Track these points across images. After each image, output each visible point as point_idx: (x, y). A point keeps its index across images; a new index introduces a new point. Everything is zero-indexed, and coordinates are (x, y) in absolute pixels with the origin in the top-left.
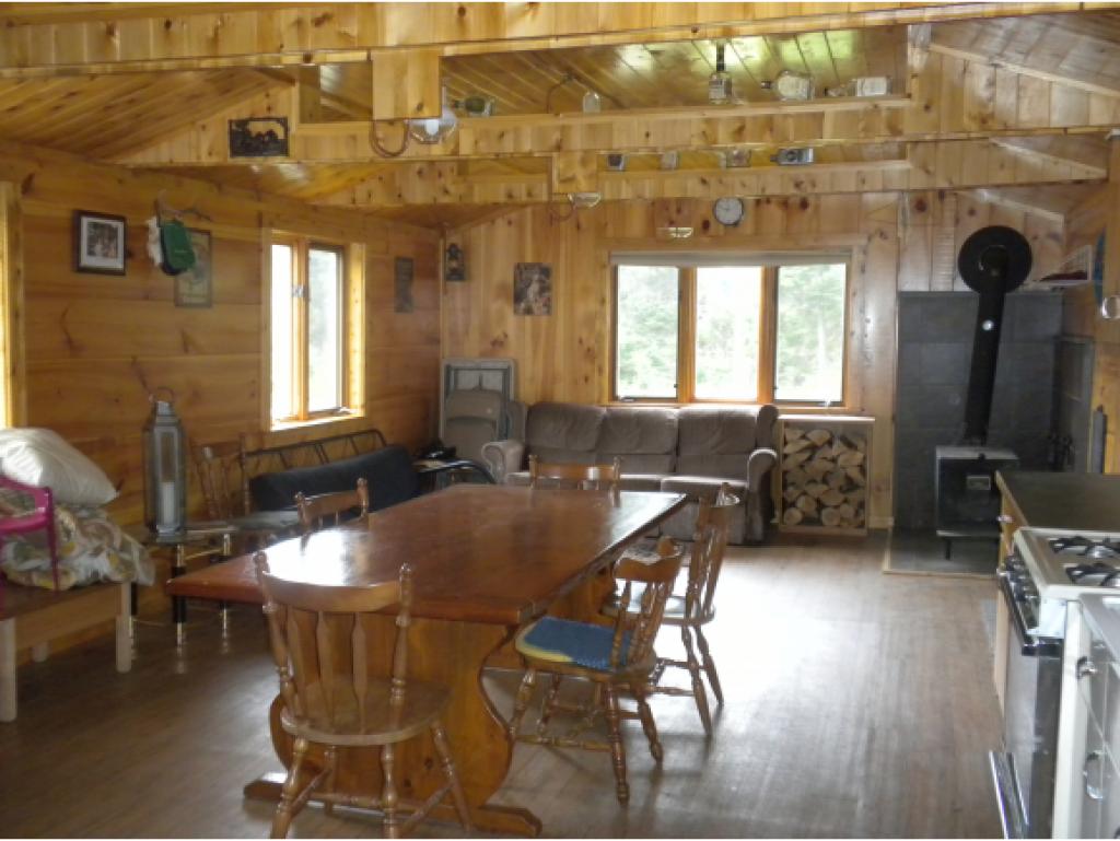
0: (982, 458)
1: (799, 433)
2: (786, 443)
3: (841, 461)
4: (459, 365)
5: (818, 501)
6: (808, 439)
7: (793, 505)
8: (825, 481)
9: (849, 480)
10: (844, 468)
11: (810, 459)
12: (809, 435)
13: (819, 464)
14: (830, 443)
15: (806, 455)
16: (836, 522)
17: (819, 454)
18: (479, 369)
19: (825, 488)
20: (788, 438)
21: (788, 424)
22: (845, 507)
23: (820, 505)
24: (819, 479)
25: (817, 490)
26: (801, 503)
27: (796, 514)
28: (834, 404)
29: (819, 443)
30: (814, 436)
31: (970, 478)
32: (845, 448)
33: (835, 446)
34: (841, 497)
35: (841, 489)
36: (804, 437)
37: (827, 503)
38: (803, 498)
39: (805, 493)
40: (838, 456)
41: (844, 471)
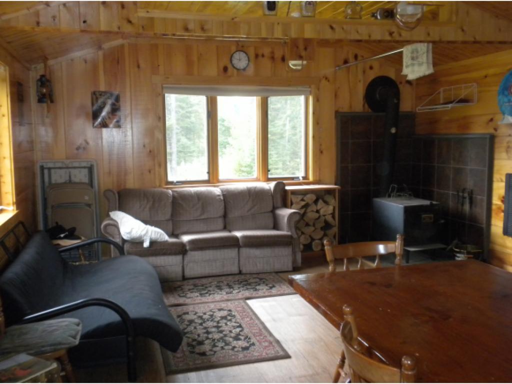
0: (431, 204)
1: (300, 197)
2: (292, 204)
3: (322, 212)
4: (51, 165)
5: (310, 236)
9: (326, 222)
10: (324, 216)
11: (305, 212)
12: (305, 198)
13: (311, 215)
14: (316, 202)
15: (304, 210)
16: (320, 248)
17: (309, 209)
18: (68, 168)
19: (314, 228)
20: (294, 201)
21: (294, 192)
23: (312, 240)
24: (311, 223)
25: (310, 230)
26: (302, 239)
29: (310, 203)
30: (308, 198)
31: (423, 216)
32: (324, 204)
33: (318, 204)
34: (322, 233)
35: (322, 229)
36: (303, 200)
37: (315, 237)
38: (303, 236)
39: (303, 233)
40: (320, 209)
41: (324, 218)
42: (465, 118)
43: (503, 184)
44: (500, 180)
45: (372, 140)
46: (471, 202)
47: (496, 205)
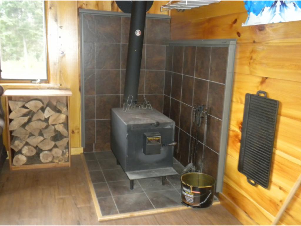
1: (20, 104)
2: (10, 111)
3: (51, 121)
5: (37, 148)
6: (27, 108)
7: (20, 152)
8: (41, 134)
9: (57, 132)
10: (54, 125)
11: (29, 121)
12: (27, 105)
14: (43, 109)
15: (26, 119)
16: (50, 159)
17: (34, 118)
19: (41, 138)
20: (12, 107)
21: (10, 98)
22: (55, 150)
23: (39, 151)
24: (36, 133)
25: (36, 140)
26: (25, 151)
27: (22, 159)
28: (42, 81)
29: (35, 110)
30: (31, 105)
32: (53, 113)
33: (46, 112)
34: (53, 143)
35: (52, 139)
36: (24, 107)
37: (43, 148)
38: (26, 147)
39: (27, 144)
40: (49, 118)
41: (53, 127)
42: (210, 20)
43: (242, 107)
44: (239, 101)
45: (121, 43)
46: (209, 124)
47: (233, 131)
